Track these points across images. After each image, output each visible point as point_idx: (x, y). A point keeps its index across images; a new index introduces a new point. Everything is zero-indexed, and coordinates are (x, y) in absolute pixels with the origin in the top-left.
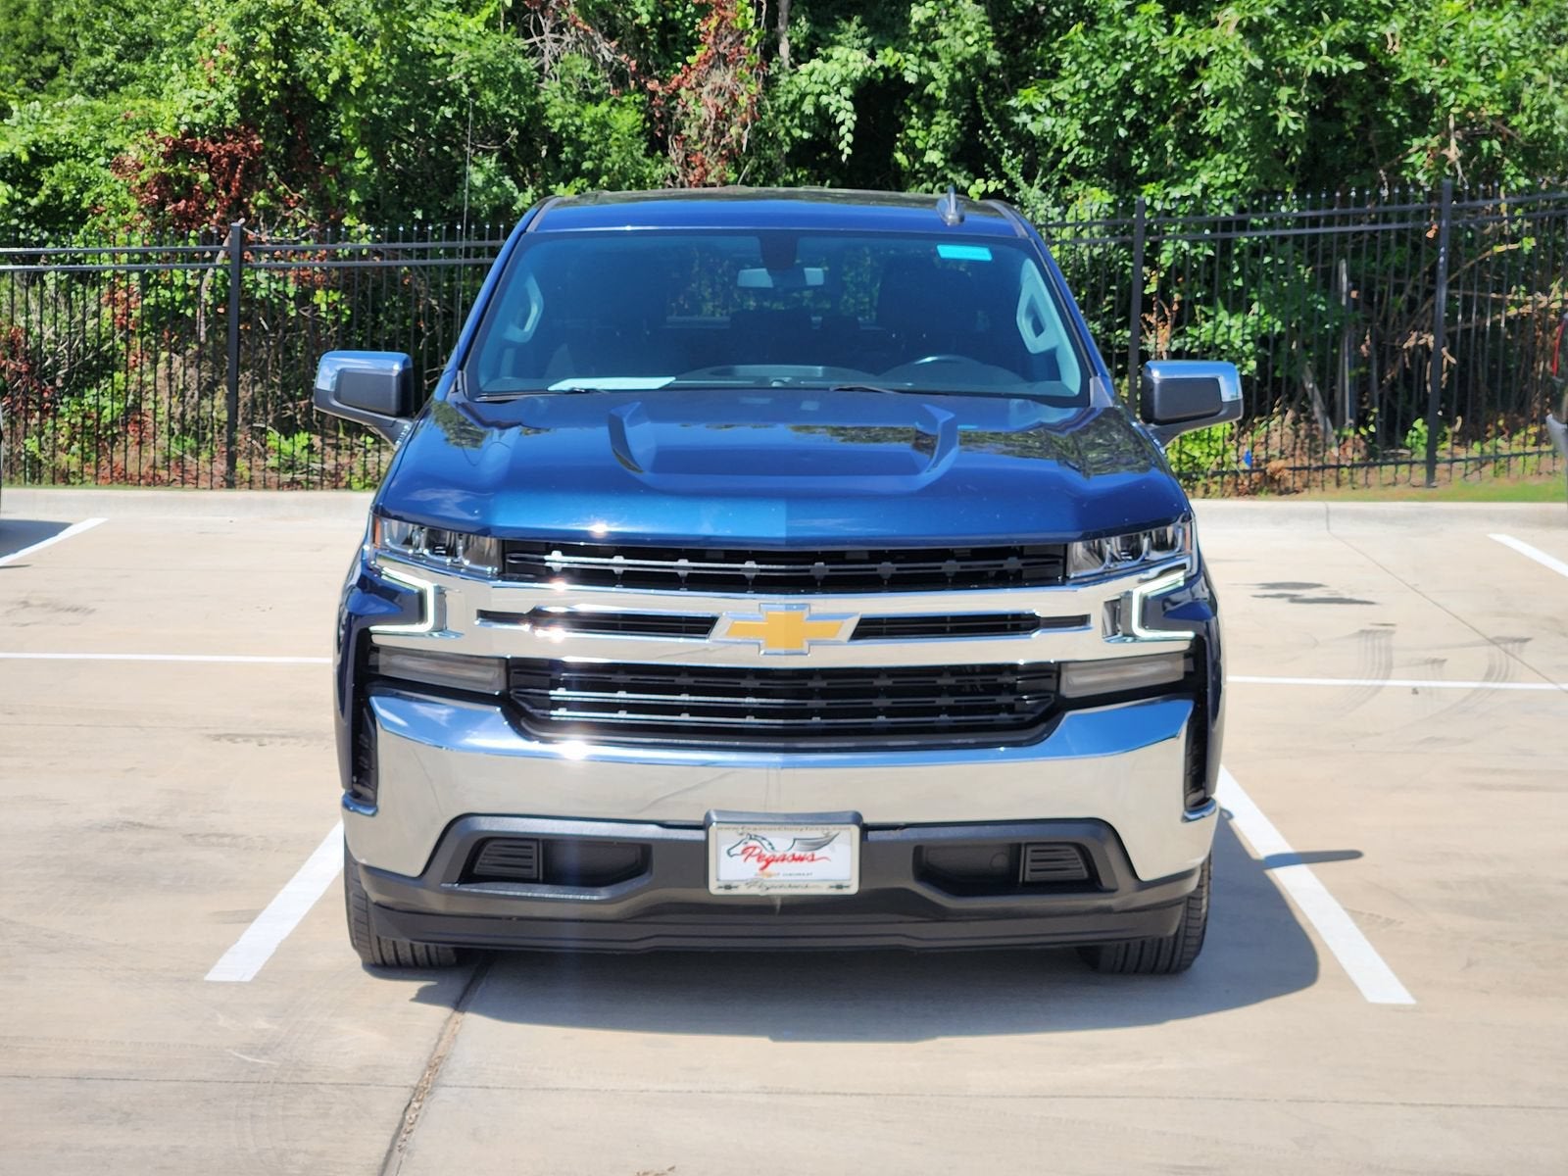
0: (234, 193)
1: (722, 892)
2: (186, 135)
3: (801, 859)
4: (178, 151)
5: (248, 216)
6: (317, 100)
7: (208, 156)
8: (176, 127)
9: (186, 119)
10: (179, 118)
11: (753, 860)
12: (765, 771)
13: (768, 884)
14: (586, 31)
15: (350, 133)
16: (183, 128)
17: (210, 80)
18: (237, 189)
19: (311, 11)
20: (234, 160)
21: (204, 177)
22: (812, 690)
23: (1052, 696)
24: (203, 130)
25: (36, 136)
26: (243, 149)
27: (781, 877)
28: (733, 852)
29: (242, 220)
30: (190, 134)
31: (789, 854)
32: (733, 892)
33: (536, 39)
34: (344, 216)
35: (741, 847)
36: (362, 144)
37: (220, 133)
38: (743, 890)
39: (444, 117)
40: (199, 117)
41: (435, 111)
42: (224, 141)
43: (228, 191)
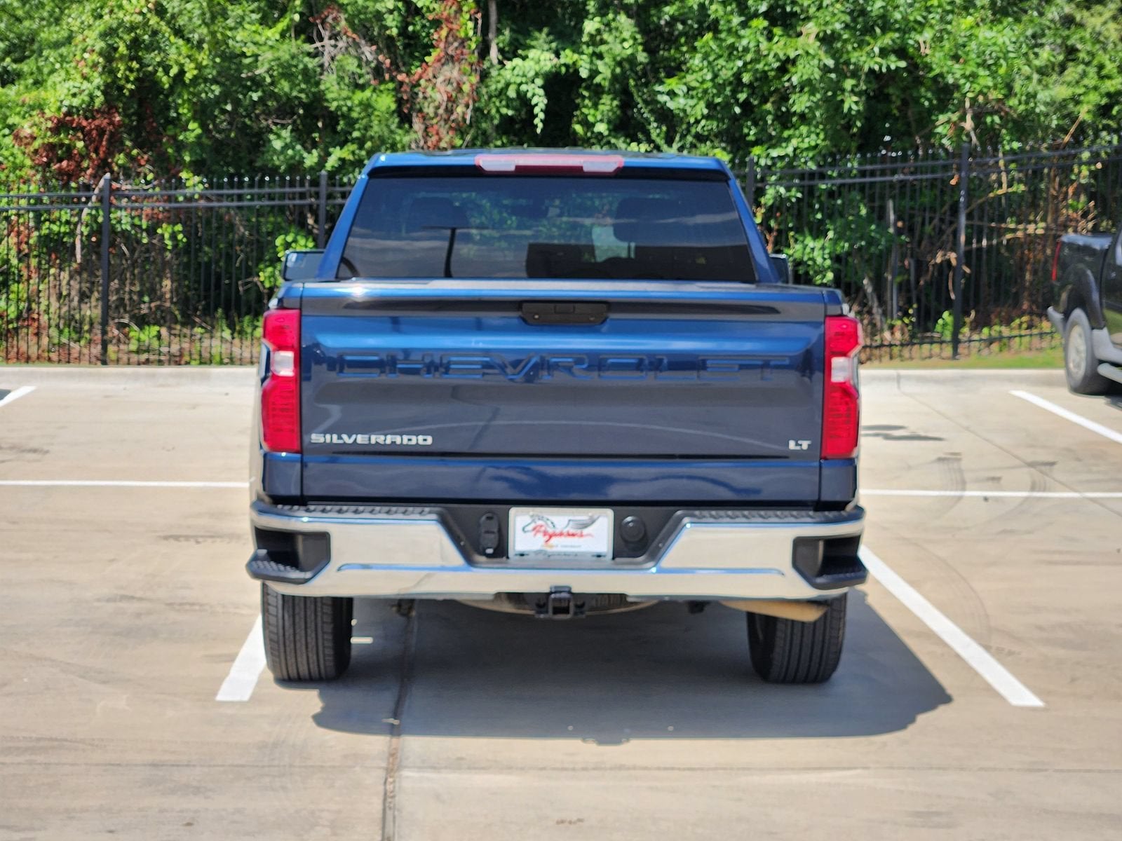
0: (101, 155)
2: (66, 114)
4: (60, 126)
5: (112, 172)
6: (162, 87)
7: (83, 129)
8: (59, 109)
9: (66, 103)
10: (61, 102)
14: (354, 39)
15: (185, 111)
16: (64, 109)
17: (82, 75)
18: (104, 152)
19: (155, 25)
20: (101, 132)
21: (80, 144)
24: (78, 110)
26: (108, 124)
29: (108, 175)
30: (69, 113)
33: (318, 44)
34: (181, 171)
36: (194, 119)
37: (90, 112)
39: (251, 100)
40: (76, 102)
41: (245, 95)
42: (94, 118)
43: (97, 154)
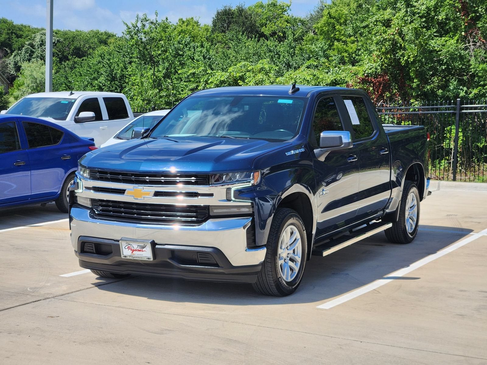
0: (380, 93)
1: (124, 258)
2: (366, 77)
3: (140, 251)
4: (364, 81)
5: (384, 100)
6: (401, 65)
7: (373, 82)
8: (364, 74)
9: (367, 72)
10: (365, 72)
11: (130, 250)
12: (132, 228)
13: (134, 257)
14: (483, 42)
15: (413, 75)
16: (366, 75)
17: (374, 61)
18: (381, 91)
19: (397, 39)
20: (380, 84)
21: (371, 89)
22: (148, 209)
23: (207, 215)
24: (371, 75)
25: (335, 78)
26: (382, 80)
27: (136, 255)
28: (126, 248)
29: (382, 101)
30: (367, 76)
31: (137, 249)
32: (127, 258)
33: (468, 45)
34: (411, 99)
35: (127, 247)
36: (416, 78)
37: (376, 75)
38: (128, 258)
39: (442, 69)
40: (370, 71)
41: (440, 67)
42: (377, 78)
43: (378, 93)
